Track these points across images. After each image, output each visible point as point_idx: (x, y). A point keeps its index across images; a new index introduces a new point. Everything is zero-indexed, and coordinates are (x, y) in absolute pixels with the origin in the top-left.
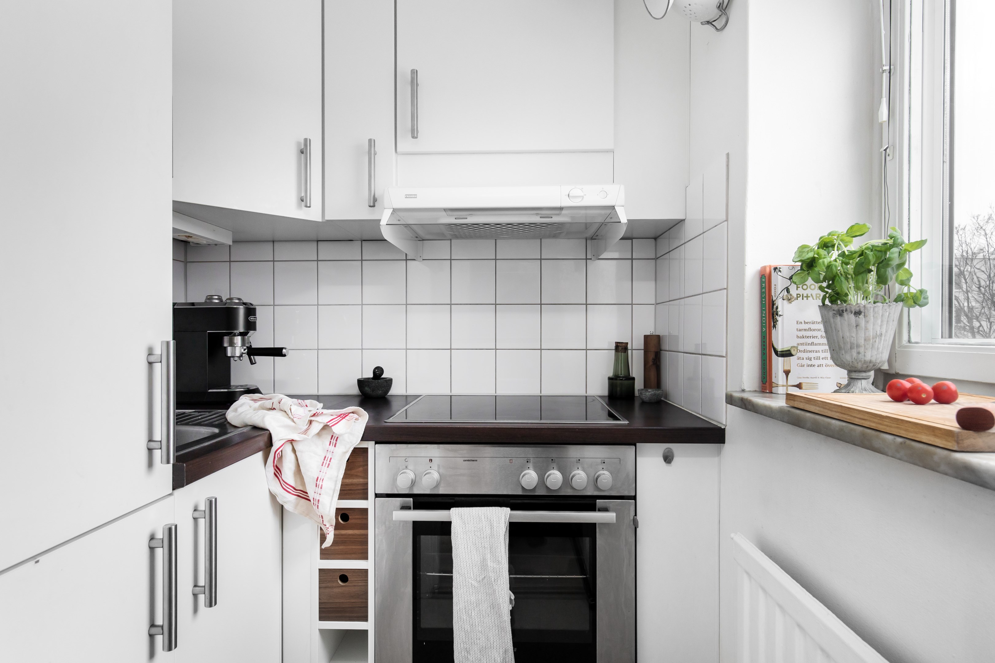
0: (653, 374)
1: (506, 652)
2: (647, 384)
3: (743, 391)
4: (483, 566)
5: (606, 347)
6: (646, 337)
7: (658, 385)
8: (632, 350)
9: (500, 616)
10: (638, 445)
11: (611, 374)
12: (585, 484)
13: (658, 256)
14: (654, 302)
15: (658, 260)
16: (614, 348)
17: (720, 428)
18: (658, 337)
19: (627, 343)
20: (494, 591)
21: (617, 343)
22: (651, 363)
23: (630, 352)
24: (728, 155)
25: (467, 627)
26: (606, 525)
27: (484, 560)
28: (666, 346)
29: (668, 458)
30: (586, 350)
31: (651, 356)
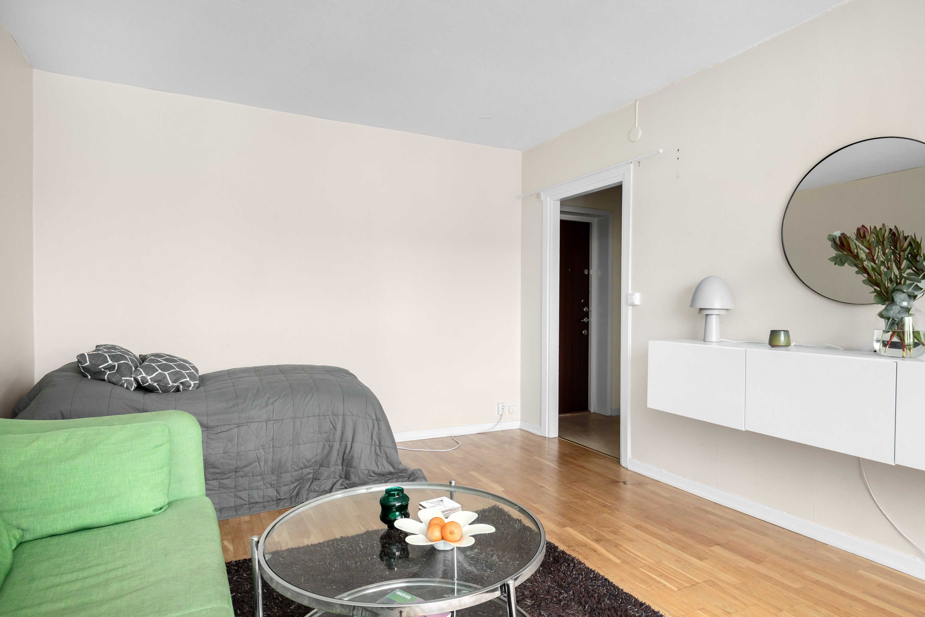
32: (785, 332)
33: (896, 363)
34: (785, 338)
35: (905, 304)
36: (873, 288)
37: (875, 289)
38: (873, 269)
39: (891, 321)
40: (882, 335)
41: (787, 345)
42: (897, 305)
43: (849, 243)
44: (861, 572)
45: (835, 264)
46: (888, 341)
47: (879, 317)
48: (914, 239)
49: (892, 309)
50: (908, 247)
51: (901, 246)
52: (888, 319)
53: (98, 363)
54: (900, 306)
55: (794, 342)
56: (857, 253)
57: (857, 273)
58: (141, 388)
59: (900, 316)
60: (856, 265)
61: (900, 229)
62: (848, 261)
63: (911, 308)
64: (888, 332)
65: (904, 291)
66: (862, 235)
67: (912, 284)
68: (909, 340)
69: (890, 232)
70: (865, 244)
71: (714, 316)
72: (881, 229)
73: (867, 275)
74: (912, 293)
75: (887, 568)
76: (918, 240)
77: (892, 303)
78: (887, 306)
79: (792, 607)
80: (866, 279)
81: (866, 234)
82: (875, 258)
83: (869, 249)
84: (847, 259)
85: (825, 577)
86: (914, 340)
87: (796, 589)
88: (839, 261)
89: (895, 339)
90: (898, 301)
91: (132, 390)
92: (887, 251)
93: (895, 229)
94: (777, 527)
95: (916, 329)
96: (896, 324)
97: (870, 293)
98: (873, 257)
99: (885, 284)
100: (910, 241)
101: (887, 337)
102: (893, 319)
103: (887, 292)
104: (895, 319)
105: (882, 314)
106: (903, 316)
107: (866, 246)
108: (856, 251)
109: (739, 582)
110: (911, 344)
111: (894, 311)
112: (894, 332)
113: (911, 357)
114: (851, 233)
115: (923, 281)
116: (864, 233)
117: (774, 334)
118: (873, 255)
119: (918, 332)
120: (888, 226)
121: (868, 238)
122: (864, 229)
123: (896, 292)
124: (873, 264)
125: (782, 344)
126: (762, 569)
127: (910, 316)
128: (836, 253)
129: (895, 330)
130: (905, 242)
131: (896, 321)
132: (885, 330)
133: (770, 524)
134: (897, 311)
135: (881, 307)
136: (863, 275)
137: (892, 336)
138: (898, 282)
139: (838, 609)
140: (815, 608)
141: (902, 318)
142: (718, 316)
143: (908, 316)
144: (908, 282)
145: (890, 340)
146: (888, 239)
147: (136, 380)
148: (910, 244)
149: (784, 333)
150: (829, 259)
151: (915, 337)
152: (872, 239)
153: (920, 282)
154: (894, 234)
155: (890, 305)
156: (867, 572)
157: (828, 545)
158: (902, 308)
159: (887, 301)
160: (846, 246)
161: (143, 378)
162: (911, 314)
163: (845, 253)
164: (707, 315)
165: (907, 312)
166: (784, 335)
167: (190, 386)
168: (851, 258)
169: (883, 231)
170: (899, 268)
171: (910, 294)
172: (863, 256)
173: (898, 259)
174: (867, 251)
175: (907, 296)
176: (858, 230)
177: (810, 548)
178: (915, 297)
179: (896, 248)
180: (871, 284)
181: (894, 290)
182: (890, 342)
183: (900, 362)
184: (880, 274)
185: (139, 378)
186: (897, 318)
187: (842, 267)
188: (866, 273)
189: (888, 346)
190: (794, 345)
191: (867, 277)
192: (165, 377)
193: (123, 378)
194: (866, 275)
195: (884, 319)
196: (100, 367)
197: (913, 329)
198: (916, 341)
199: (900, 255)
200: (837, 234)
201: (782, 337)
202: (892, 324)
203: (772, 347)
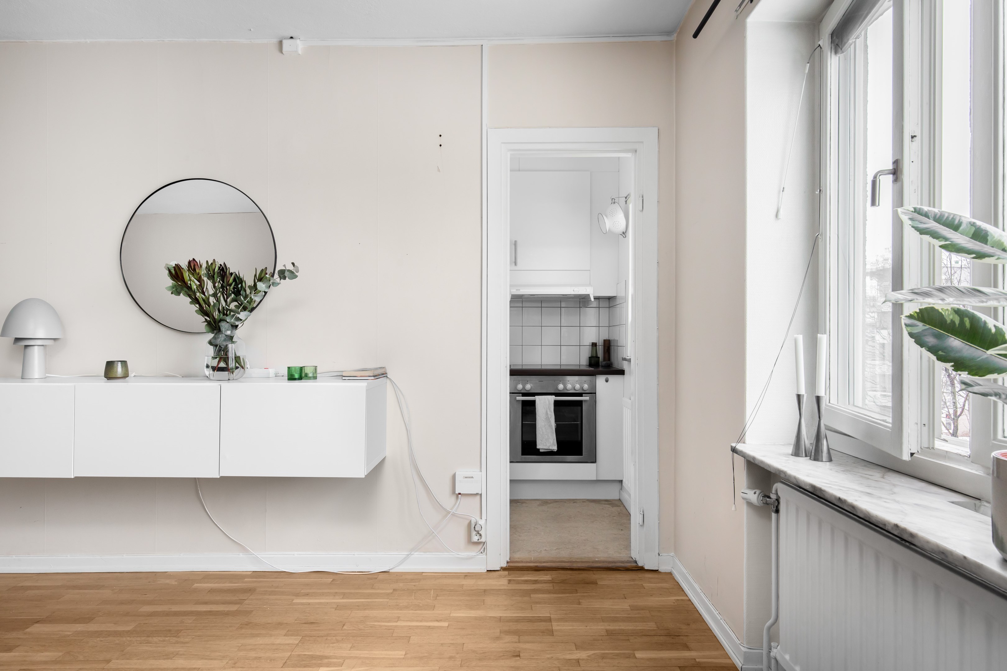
0: (607, 355)
1: (554, 439)
2: (604, 360)
3: (628, 357)
4: (547, 414)
5: (588, 344)
6: (604, 340)
7: (609, 359)
8: (599, 346)
9: (552, 429)
10: (597, 375)
11: (590, 356)
12: (579, 388)
13: (610, 306)
14: (608, 326)
15: (610, 308)
16: (591, 345)
17: (623, 370)
18: (609, 340)
19: (596, 343)
20: (550, 421)
21: (592, 343)
22: (606, 351)
23: (598, 347)
24: (626, 280)
25: (541, 433)
26: (585, 401)
27: (547, 412)
28: (612, 344)
29: (607, 381)
30: (580, 346)
31: (606, 348)
32: (123, 362)
33: (220, 386)
34: (122, 369)
35: (229, 333)
36: (204, 318)
37: (206, 319)
38: (204, 300)
39: (218, 348)
40: (211, 361)
41: (126, 376)
42: (222, 333)
43: (183, 274)
44: (196, 585)
45: (172, 293)
46: (215, 367)
47: (209, 345)
48: (238, 276)
49: (219, 337)
50: (233, 282)
51: (228, 281)
52: (216, 346)
54: (225, 335)
55: (134, 373)
56: (190, 284)
57: (191, 303)
59: (225, 344)
60: (190, 296)
61: (228, 266)
62: (183, 292)
63: (234, 336)
64: (216, 358)
65: (228, 321)
66: (192, 268)
67: (234, 315)
68: (232, 364)
69: (219, 267)
70: (196, 277)
71: (36, 347)
72: (212, 264)
73: (199, 306)
74: (234, 323)
75: (218, 572)
76: (241, 276)
77: (219, 332)
78: (216, 334)
79: (123, 651)
80: (198, 309)
81: (196, 267)
82: (205, 290)
83: (199, 281)
84: (182, 289)
85: (161, 605)
86: (235, 364)
87: (129, 631)
88: (176, 291)
89: (222, 365)
90: (224, 330)
92: (217, 285)
93: (224, 265)
94: (116, 573)
95: (238, 355)
96: (222, 350)
97: (202, 322)
98: (203, 289)
99: (213, 314)
100: (235, 277)
101: (215, 363)
102: (220, 346)
103: (215, 322)
104: (222, 347)
105: (211, 342)
106: (227, 343)
107: (197, 278)
108: (189, 282)
109: (61, 654)
110: (233, 368)
111: (221, 340)
112: (221, 358)
113: (233, 379)
114: (184, 265)
115: (241, 313)
116: (194, 266)
117: (110, 365)
118: (202, 287)
119: (239, 357)
120: (218, 262)
121: (197, 271)
122: (195, 262)
123: (222, 322)
124: (203, 296)
125: (119, 376)
126: (92, 627)
127: (233, 343)
128: (172, 283)
129: (222, 355)
130: (231, 278)
131: (222, 348)
132: (213, 356)
133: (108, 574)
134: (223, 339)
135: (211, 336)
136: (196, 305)
137: (219, 362)
138: (225, 312)
139: (170, 631)
140: (146, 641)
141: (227, 345)
142: (42, 347)
143: (232, 343)
144: (232, 313)
145: (217, 366)
146: (218, 273)
148: (235, 280)
149: (121, 363)
150: (166, 288)
151: (236, 361)
152: (203, 272)
153: (239, 313)
154: (223, 269)
155: (218, 334)
156: (201, 584)
157: (168, 573)
158: (227, 336)
159: (216, 330)
160: (180, 277)
162: (234, 341)
163: (179, 283)
164: (26, 346)
165: (231, 340)
166: (122, 366)
168: (185, 289)
169: (214, 267)
170: (226, 301)
171: (232, 324)
172: (194, 287)
173: (225, 293)
174: (198, 283)
175: (230, 326)
176: (190, 262)
177: (149, 582)
178: (237, 326)
179: (223, 282)
180: (202, 314)
181: (221, 320)
182: (217, 368)
183: (225, 385)
184: (209, 305)
186: (223, 345)
187: (178, 296)
188: (198, 304)
189: (216, 371)
190: (135, 376)
191: (199, 307)
194: (197, 305)
195: (213, 347)
197: (235, 355)
198: (237, 365)
199: (227, 289)
200: (173, 264)
201: (119, 369)
202: (220, 351)
203: (108, 379)
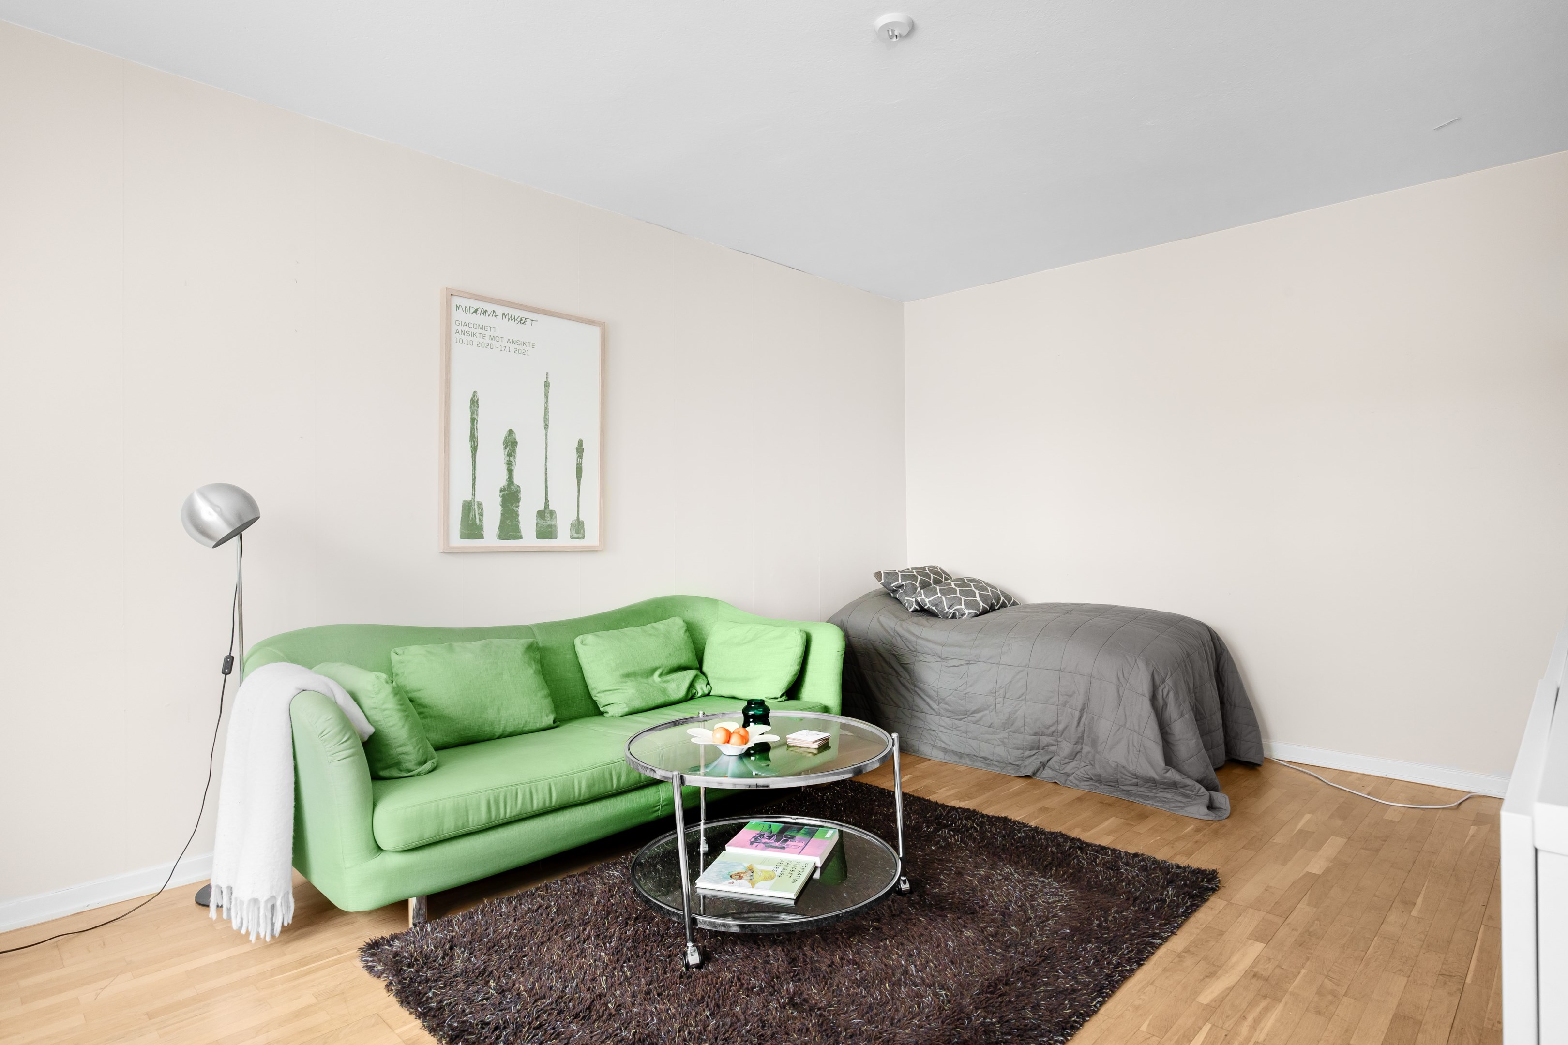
53: (890, 581)
58: (922, 610)
91: (910, 610)
147: (916, 601)
161: (923, 600)
167: (965, 614)
185: (919, 599)
192: (941, 602)
193: (906, 598)
196: (892, 585)
